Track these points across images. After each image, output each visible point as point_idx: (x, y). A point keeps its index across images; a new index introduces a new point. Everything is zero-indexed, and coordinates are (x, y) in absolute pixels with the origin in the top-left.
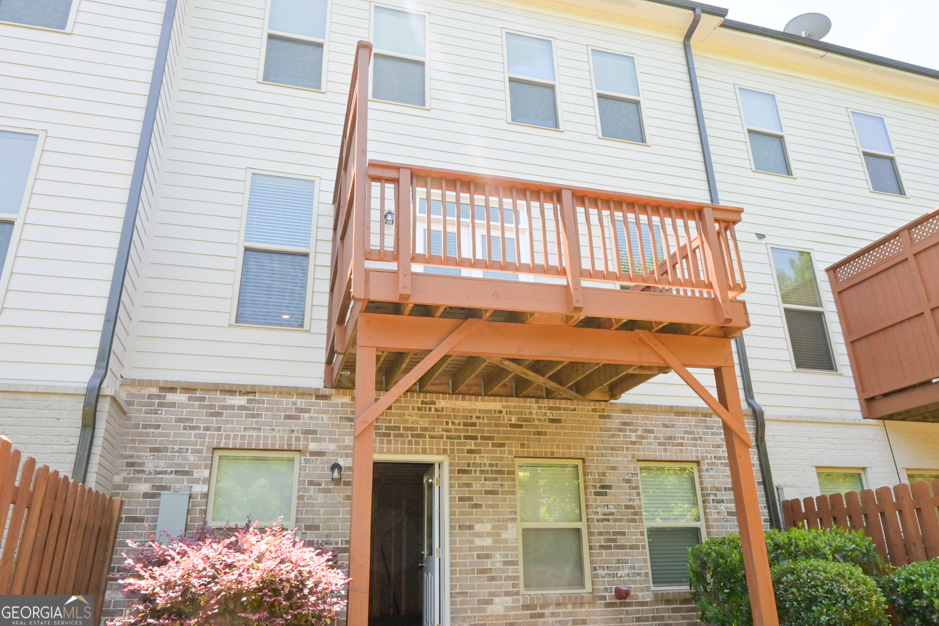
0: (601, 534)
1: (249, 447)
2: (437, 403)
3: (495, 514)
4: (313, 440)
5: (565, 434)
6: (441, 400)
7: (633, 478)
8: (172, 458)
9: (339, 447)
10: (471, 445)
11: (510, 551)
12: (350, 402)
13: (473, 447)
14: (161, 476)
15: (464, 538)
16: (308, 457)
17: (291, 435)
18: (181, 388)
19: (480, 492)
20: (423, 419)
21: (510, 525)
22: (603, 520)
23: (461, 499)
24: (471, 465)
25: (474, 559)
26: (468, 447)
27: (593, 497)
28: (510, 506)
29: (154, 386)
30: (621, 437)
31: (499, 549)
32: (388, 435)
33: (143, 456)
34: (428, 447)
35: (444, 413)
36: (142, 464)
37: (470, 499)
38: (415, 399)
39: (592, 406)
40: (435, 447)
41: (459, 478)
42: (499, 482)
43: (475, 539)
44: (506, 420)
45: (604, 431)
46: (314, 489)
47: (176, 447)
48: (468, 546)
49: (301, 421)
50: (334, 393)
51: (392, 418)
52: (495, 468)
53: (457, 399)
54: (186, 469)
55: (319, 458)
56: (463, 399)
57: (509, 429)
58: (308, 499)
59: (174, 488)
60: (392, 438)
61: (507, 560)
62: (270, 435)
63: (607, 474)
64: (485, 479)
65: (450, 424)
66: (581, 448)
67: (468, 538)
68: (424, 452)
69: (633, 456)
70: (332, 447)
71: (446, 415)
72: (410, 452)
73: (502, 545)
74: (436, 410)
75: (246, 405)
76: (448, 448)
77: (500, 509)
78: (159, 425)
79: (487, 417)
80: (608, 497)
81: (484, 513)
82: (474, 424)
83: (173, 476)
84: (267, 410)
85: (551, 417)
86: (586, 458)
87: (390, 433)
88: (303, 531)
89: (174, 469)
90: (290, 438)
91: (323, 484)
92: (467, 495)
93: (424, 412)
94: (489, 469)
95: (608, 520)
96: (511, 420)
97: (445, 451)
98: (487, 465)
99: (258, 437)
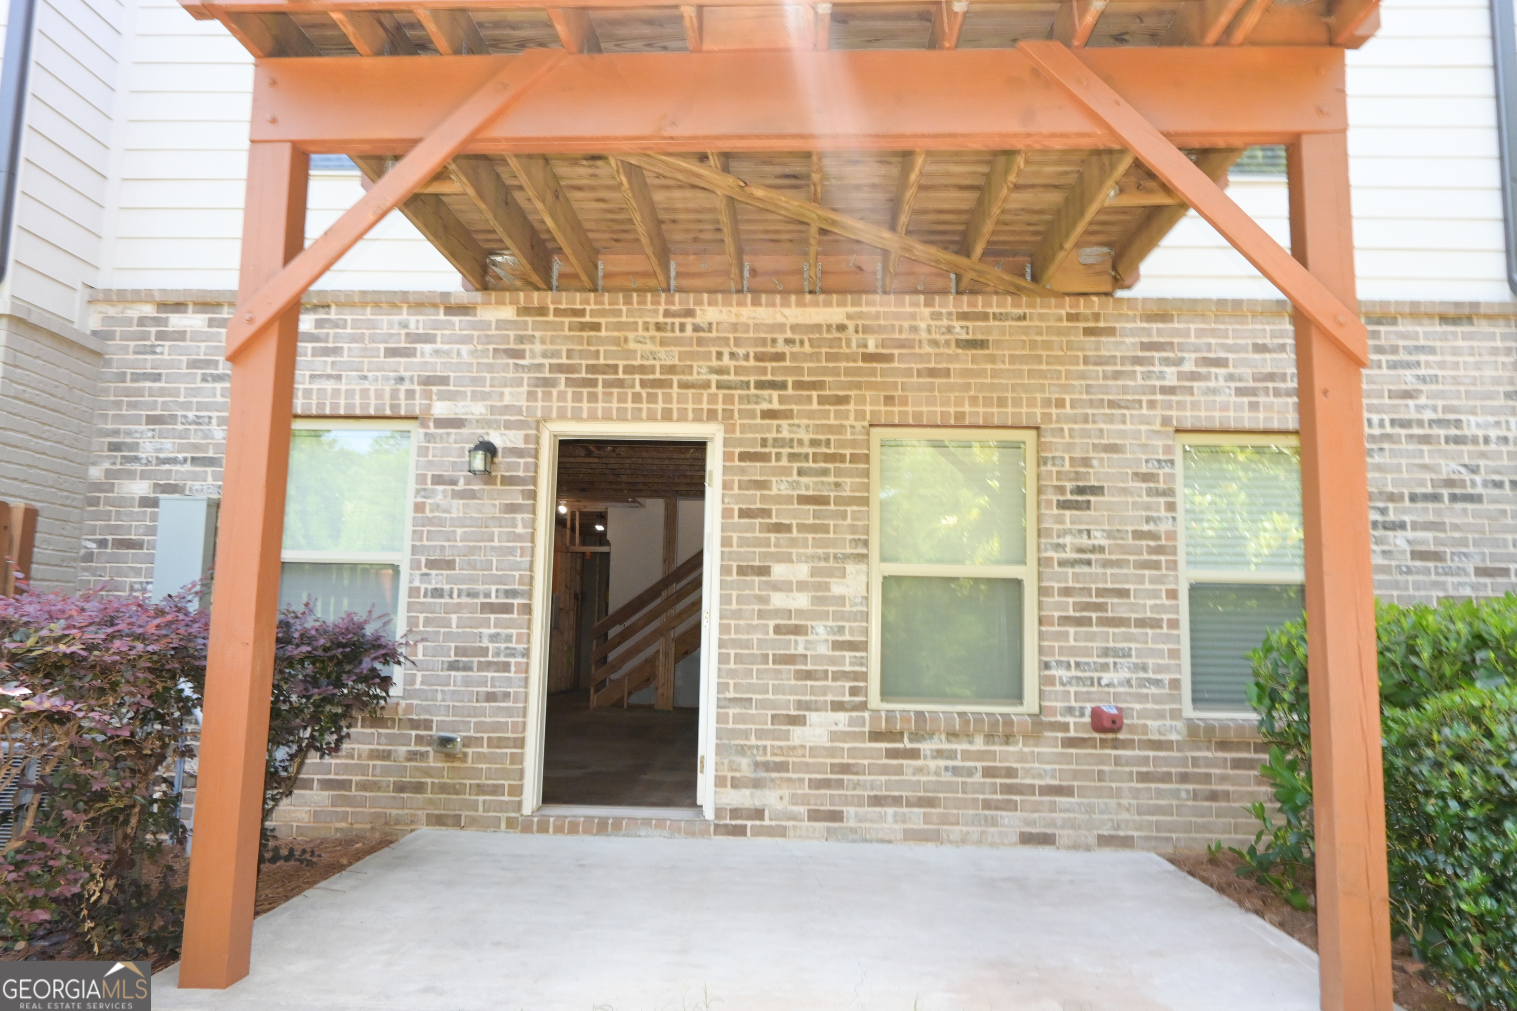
0: (1066, 592)
1: (321, 413)
2: (698, 312)
3: (817, 544)
4: (442, 397)
5: (995, 374)
6: (706, 307)
7: (1161, 472)
8: (185, 434)
9: (493, 410)
10: (770, 402)
11: (849, 621)
12: (515, 318)
13: (776, 406)
14: (167, 467)
15: (748, 592)
16: (432, 430)
17: (399, 387)
18: (195, 304)
19: (788, 499)
20: (667, 349)
21: (851, 568)
22: (1073, 563)
23: (743, 513)
24: (770, 442)
25: (767, 633)
26: (765, 406)
27: (1055, 511)
28: (853, 529)
29: (147, 302)
30: (1139, 376)
31: (824, 616)
32: (592, 383)
33: (136, 432)
34: (674, 406)
35: (714, 334)
36: (135, 447)
37: (766, 513)
38: (649, 306)
39: (1067, 307)
40: (690, 407)
41: (743, 471)
42: (831, 479)
43: (772, 594)
44: (854, 344)
45: (1096, 364)
46: (444, 491)
47: (191, 415)
48: (756, 607)
49: (418, 359)
50: (479, 300)
51: (602, 349)
52: (824, 450)
53: (741, 304)
54: (211, 454)
55: (453, 431)
56: (756, 303)
57: (860, 364)
58: (432, 511)
59: (191, 489)
60: (600, 389)
61: (840, 638)
62: (358, 388)
63: (1095, 463)
64: (800, 473)
65: (726, 357)
66: (1031, 403)
67: (757, 592)
68: (667, 416)
69: (1166, 421)
70: (478, 409)
71: (718, 338)
72: (637, 417)
73: (831, 609)
74: (697, 328)
75: (314, 331)
76: (720, 407)
77: (831, 535)
78: (160, 375)
79: (810, 340)
80: (1092, 513)
81: (794, 542)
82: (780, 357)
83: (188, 467)
84: (353, 339)
85: (964, 337)
86: (1043, 426)
87: (597, 380)
88: (424, 570)
89: (189, 455)
90: (394, 394)
91: (461, 482)
92: (758, 506)
93: (669, 334)
94: (810, 451)
95: (1089, 563)
96: (866, 346)
97: (712, 415)
98: (806, 442)
99: (336, 392)
